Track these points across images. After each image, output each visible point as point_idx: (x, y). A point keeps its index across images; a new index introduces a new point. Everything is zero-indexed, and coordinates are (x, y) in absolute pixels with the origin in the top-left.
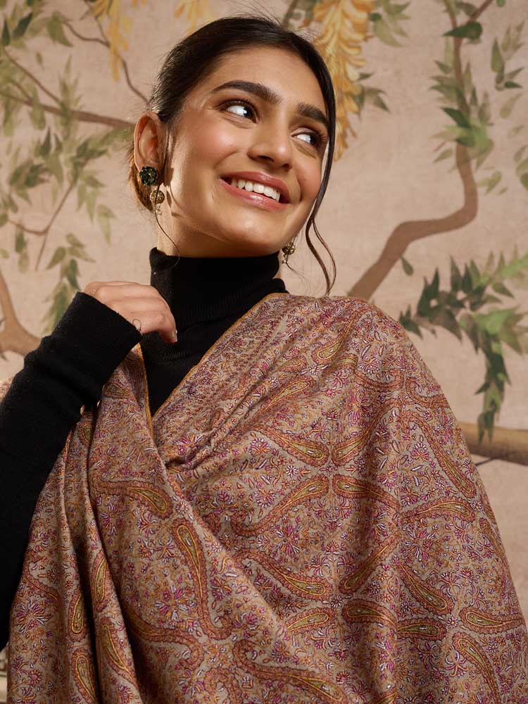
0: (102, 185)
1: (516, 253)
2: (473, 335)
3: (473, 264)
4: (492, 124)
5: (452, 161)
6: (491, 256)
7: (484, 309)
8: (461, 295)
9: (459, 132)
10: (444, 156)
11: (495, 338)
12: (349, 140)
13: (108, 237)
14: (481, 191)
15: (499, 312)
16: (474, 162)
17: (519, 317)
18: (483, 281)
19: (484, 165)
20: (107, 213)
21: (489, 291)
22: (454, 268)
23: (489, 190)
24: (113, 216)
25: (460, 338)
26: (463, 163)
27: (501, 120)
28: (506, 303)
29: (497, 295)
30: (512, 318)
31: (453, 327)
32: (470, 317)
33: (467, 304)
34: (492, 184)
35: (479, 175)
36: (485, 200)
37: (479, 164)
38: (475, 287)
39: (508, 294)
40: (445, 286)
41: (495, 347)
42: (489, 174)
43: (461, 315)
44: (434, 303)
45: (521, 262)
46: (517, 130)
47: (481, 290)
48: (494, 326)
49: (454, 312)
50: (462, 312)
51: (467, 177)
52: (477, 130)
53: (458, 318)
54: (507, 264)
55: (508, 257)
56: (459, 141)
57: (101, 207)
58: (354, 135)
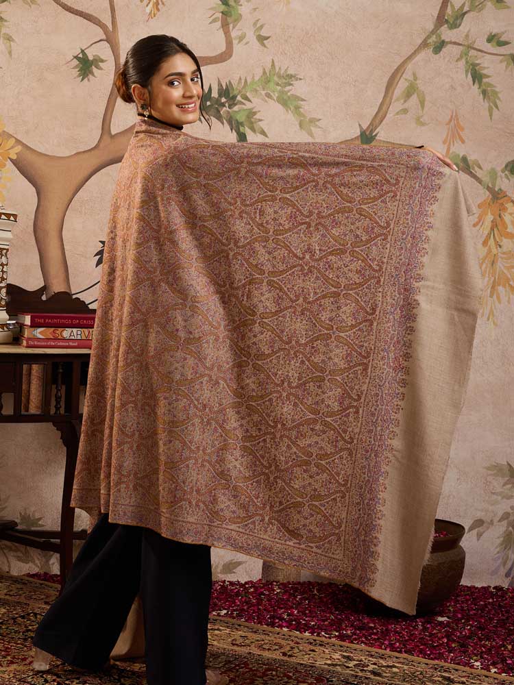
0: (6, 21)
1: (253, 77)
2: (230, 122)
3: (230, 82)
4: (241, 5)
5: (219, 24)
6: (240, 79)
7: (236, 108)
8: (223, 100)
9: (223, 8)
10: (214, 21)
11: (242, 124)
12: (160, 6)
13: (10, 53)
14: (235, 42)
15: (244, 110)
16: (231, 26)
17: (255, 113)
18: (236, 92)
19: (236, 28)
20: (9, 39)
21: (239, 98)
22: (220, 84)
23: (239, 42)
24: (13, 40)
25: (223, 123)
26: (225, 26)
27: (246, 3)
28: (248, 105)
29: (243, 100)
30: (251, 114)
31: (219, 118)
32: (228, 112)
33: (227, 105)
34: (241, 39)
35: (234, 34)
36: (237, 48)
37: (234, 28)
38: (231, 96)
39: (250, 101)
40: (215, 94)
41: (241, 129)
42: (240, 33)
43: (223, 111)
44: (208, 103)
45: (256, 83)
46: (255, 9)
47: (234, 97)
48: (241, 117)
49: (220, 109)
50: (225, 108)
51: (227, 33)
52: (233, 7)
53: (221, 113)
54: (248, 83)
55: (249, 81)
56: (222, 13)
57: (4, 34)
58: (163, 4)
